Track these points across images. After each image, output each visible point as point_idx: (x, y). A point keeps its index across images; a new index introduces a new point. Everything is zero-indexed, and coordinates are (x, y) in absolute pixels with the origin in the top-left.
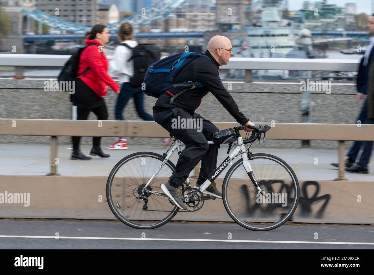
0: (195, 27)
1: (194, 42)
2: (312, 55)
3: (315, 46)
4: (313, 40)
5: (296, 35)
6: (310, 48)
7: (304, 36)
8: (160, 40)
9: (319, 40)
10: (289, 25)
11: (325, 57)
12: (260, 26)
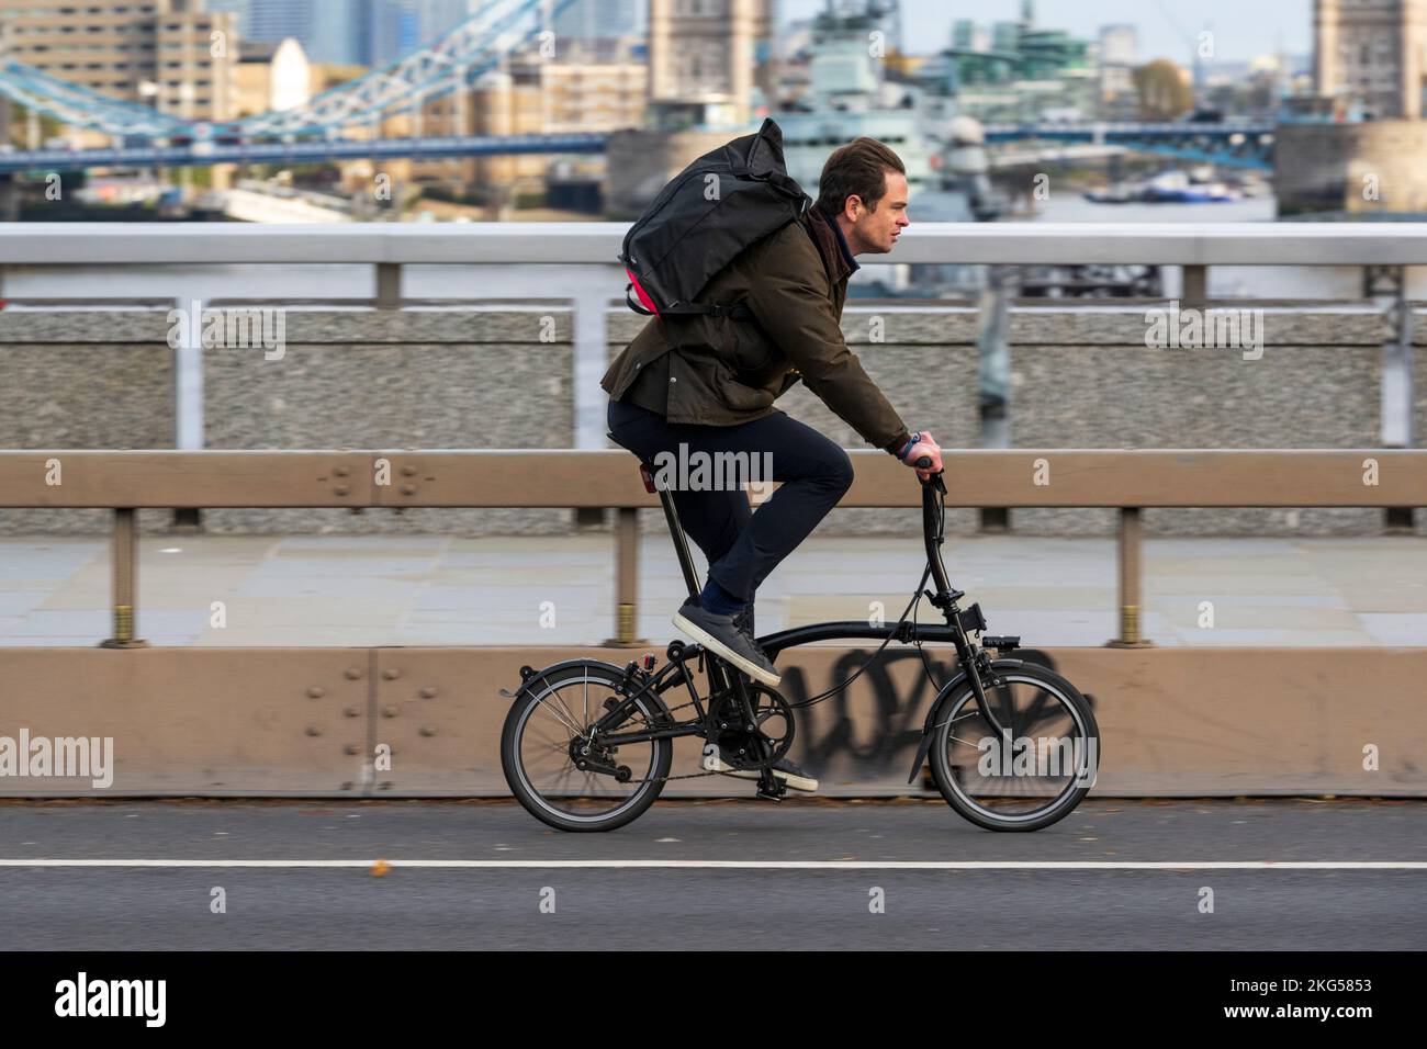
0: (575, 116)
1: (574, 170)
2: (988, 208)
3: (998, 176)
4: (990, 157)
5: (932, 137)
6: (983, 185)
7: (959, 144)
8: (452, 164)
9: (1011, 156)
10: (907, 103)
11: (1030, 216)
12: (806, 110)
